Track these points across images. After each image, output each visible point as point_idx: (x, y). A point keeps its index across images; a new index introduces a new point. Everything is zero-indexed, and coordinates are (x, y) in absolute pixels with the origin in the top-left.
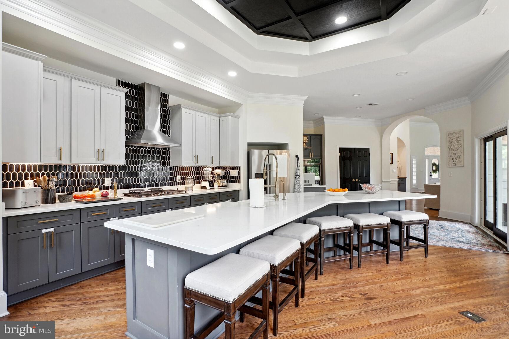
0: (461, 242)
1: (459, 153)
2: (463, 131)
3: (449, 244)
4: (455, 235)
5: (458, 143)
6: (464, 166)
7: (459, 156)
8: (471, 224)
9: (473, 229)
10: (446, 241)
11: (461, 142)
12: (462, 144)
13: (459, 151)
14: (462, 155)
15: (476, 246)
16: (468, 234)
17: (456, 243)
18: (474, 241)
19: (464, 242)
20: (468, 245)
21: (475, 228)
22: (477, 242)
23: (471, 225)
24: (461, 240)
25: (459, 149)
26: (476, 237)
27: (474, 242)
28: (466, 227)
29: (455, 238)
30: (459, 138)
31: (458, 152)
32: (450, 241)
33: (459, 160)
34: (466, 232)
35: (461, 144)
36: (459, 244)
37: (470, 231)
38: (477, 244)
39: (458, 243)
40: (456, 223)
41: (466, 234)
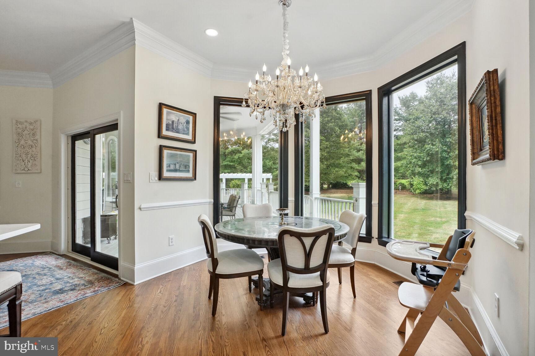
0: (61, 291)
1: (33, 153)
2: (41, 121)
3: (45, 305)
4: (44, 282)
5: (32, 139)
6: (41, 173)
7: (34, 158)
8: (53, 253)
9: (61, 262)
10: (36, 301)
11: (37, 137)
12: (39, 140)
13: (34, 149)
14: (39, 156)
15: (84, 289)
16: (61, 272)
17: (56, 297)
18: (76, 281)
19: (66, 289)
20: (75, 293)
21: (64, 259)
22: (82, 282)
23: (55, 255)
24: (59, 288)
25: (34, 146)
26: (74, 273)
27: (79, 283)
28: (51, 261)
29: (47, 287)
30: (35, 130)
31: (33, 151)
32: (43, 298)
33: (34, 163)
34: (56, 269)
35: (37, 140)
36: (61, 296)
37: (60, 265)
38: (83, 285)
39: (59, 296)
40: (33, 257)
41: (59, 274)
